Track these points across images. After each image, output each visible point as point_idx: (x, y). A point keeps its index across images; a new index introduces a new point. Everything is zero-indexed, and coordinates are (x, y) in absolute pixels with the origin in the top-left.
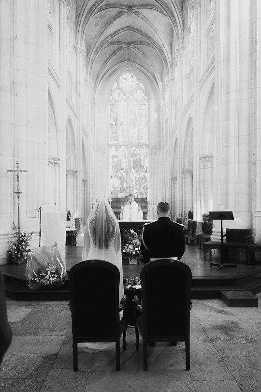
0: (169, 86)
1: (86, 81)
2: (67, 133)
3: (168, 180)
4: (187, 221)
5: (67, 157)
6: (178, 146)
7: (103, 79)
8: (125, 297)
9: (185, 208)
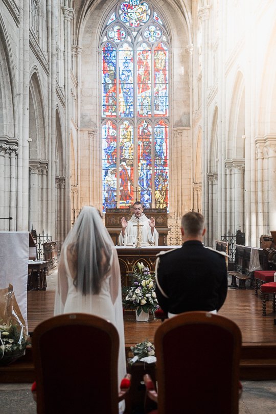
0: (203, 19)
1: (63, 9)
2: (31, 98)
3: (202, 178)
4: (235, 248)
5: (30, 140)
6: (219, 121)
7: (93, 7)
8: (128, 377)
9: (231, 225)
